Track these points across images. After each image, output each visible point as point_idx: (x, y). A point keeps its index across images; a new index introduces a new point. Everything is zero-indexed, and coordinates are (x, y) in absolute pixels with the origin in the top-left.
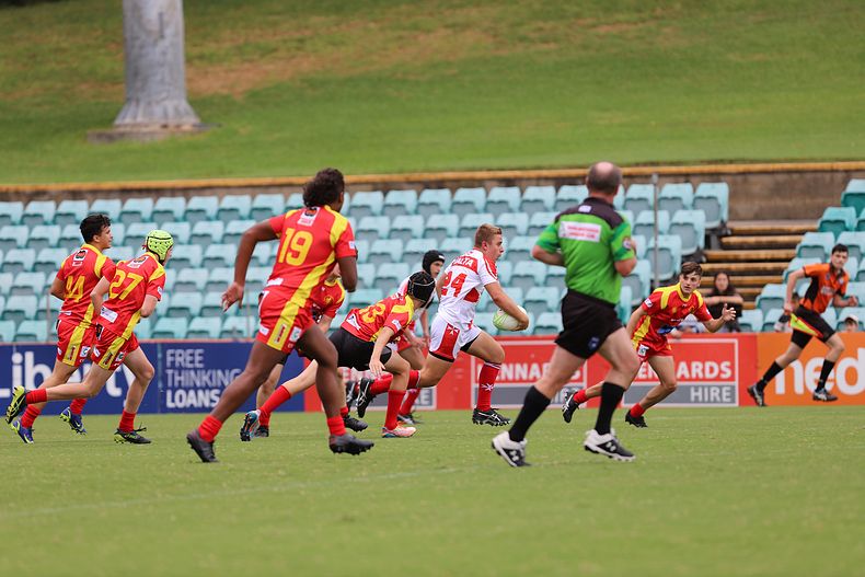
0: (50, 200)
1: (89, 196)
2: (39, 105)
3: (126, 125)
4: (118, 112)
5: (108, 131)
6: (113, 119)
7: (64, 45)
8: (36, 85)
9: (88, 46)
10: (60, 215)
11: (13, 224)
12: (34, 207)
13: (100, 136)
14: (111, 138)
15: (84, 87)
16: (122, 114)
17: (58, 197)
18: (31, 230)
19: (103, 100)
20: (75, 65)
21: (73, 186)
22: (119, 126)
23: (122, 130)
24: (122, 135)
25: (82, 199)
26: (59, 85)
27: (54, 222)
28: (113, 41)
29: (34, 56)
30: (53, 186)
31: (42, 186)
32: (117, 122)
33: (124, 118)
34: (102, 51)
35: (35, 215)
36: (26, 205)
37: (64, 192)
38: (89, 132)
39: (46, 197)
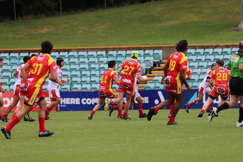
0: (220, 48)
1: (231, 47)
2: (217, 21)
3: (242, 27)
4: (240, 23)
5: (237, 28)
6: (238, 25)
7: (225, 4)
8: (217, 16)
9: (231, 5)
10: (223, 52)
11: (210, 55)
12: (216, 50)
13: (234, 30)
14: (237, 30)
15: (230, 16)
16: (241, 24)
17: (222, 47)
18: (215, 56)
19: (235, 20)
20: (228, 10)
21: (227, 44)
22: (240, 27)
23: (241, 28)
24: (241, 30)
25: (229, 48)
26: (223, 16)
27: (221, 54)
28: (239, 3)
29: (216, 8)
30: (221, 44)
31: (218, 44)
32: (239, 26)
33: (241, 25)
34: (235, 6)
35: (216, 52)
36: (213, 50)
37: (224, 46)
38: (231, 29)
39: (219, 47)
